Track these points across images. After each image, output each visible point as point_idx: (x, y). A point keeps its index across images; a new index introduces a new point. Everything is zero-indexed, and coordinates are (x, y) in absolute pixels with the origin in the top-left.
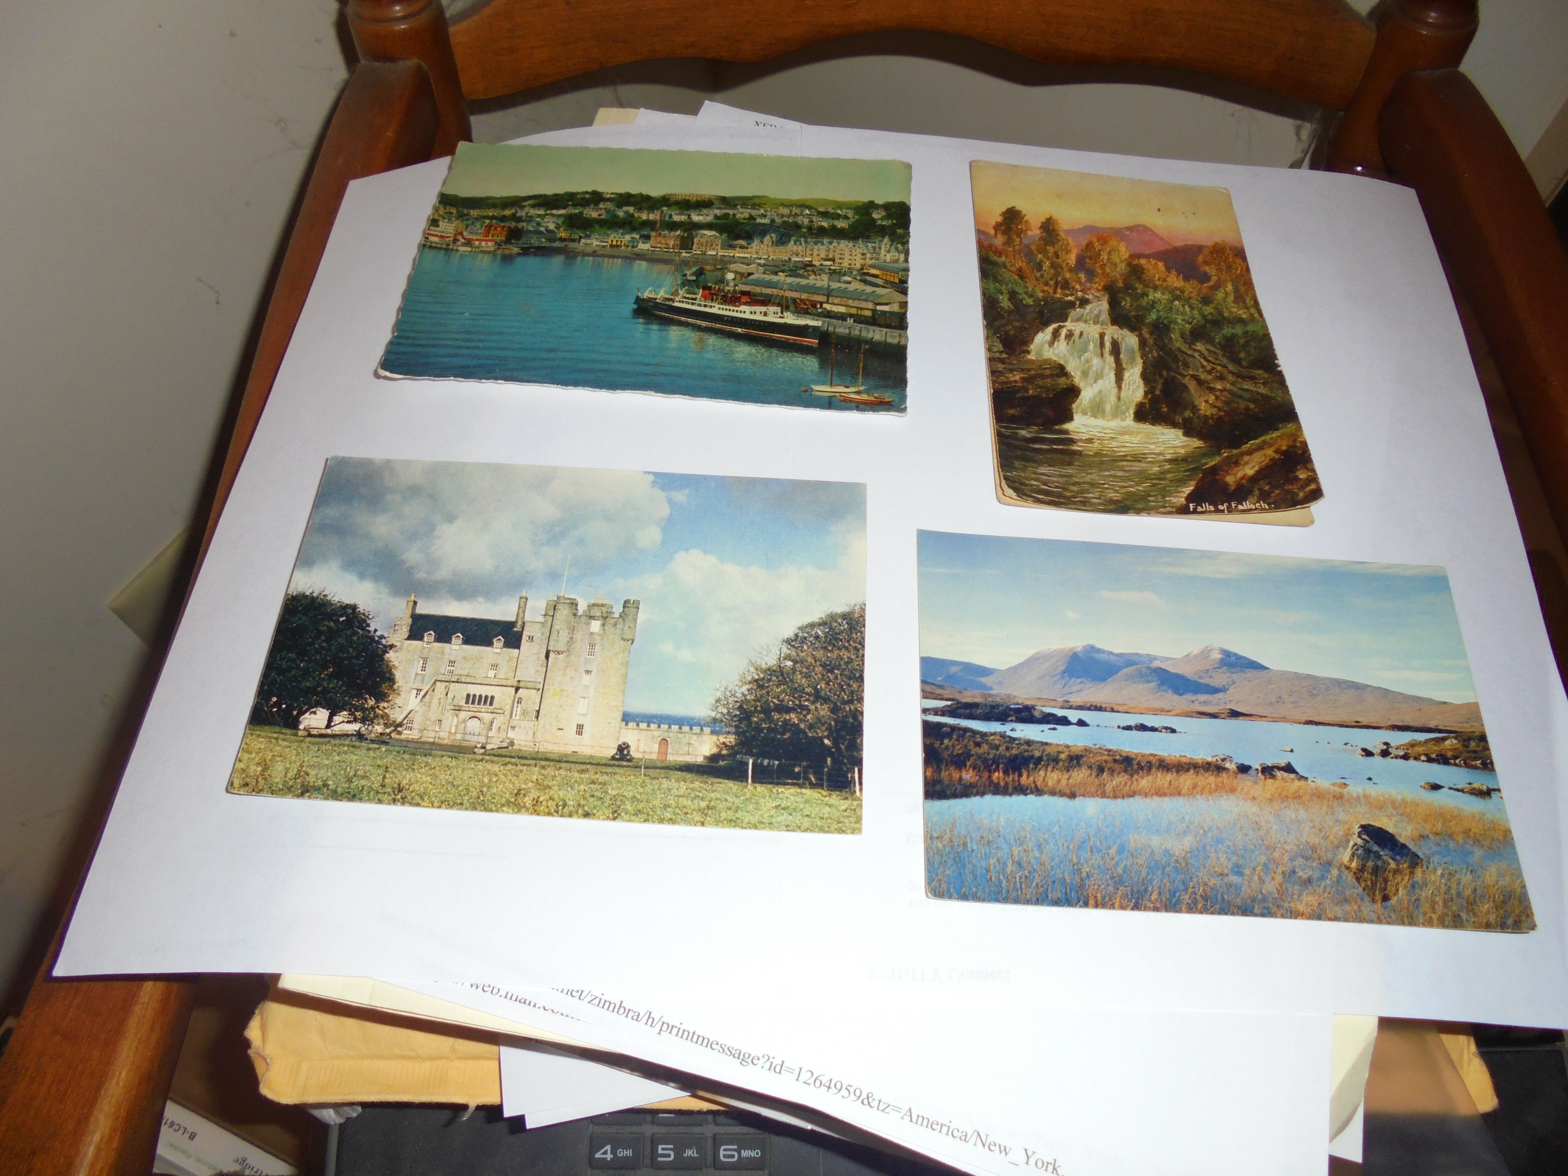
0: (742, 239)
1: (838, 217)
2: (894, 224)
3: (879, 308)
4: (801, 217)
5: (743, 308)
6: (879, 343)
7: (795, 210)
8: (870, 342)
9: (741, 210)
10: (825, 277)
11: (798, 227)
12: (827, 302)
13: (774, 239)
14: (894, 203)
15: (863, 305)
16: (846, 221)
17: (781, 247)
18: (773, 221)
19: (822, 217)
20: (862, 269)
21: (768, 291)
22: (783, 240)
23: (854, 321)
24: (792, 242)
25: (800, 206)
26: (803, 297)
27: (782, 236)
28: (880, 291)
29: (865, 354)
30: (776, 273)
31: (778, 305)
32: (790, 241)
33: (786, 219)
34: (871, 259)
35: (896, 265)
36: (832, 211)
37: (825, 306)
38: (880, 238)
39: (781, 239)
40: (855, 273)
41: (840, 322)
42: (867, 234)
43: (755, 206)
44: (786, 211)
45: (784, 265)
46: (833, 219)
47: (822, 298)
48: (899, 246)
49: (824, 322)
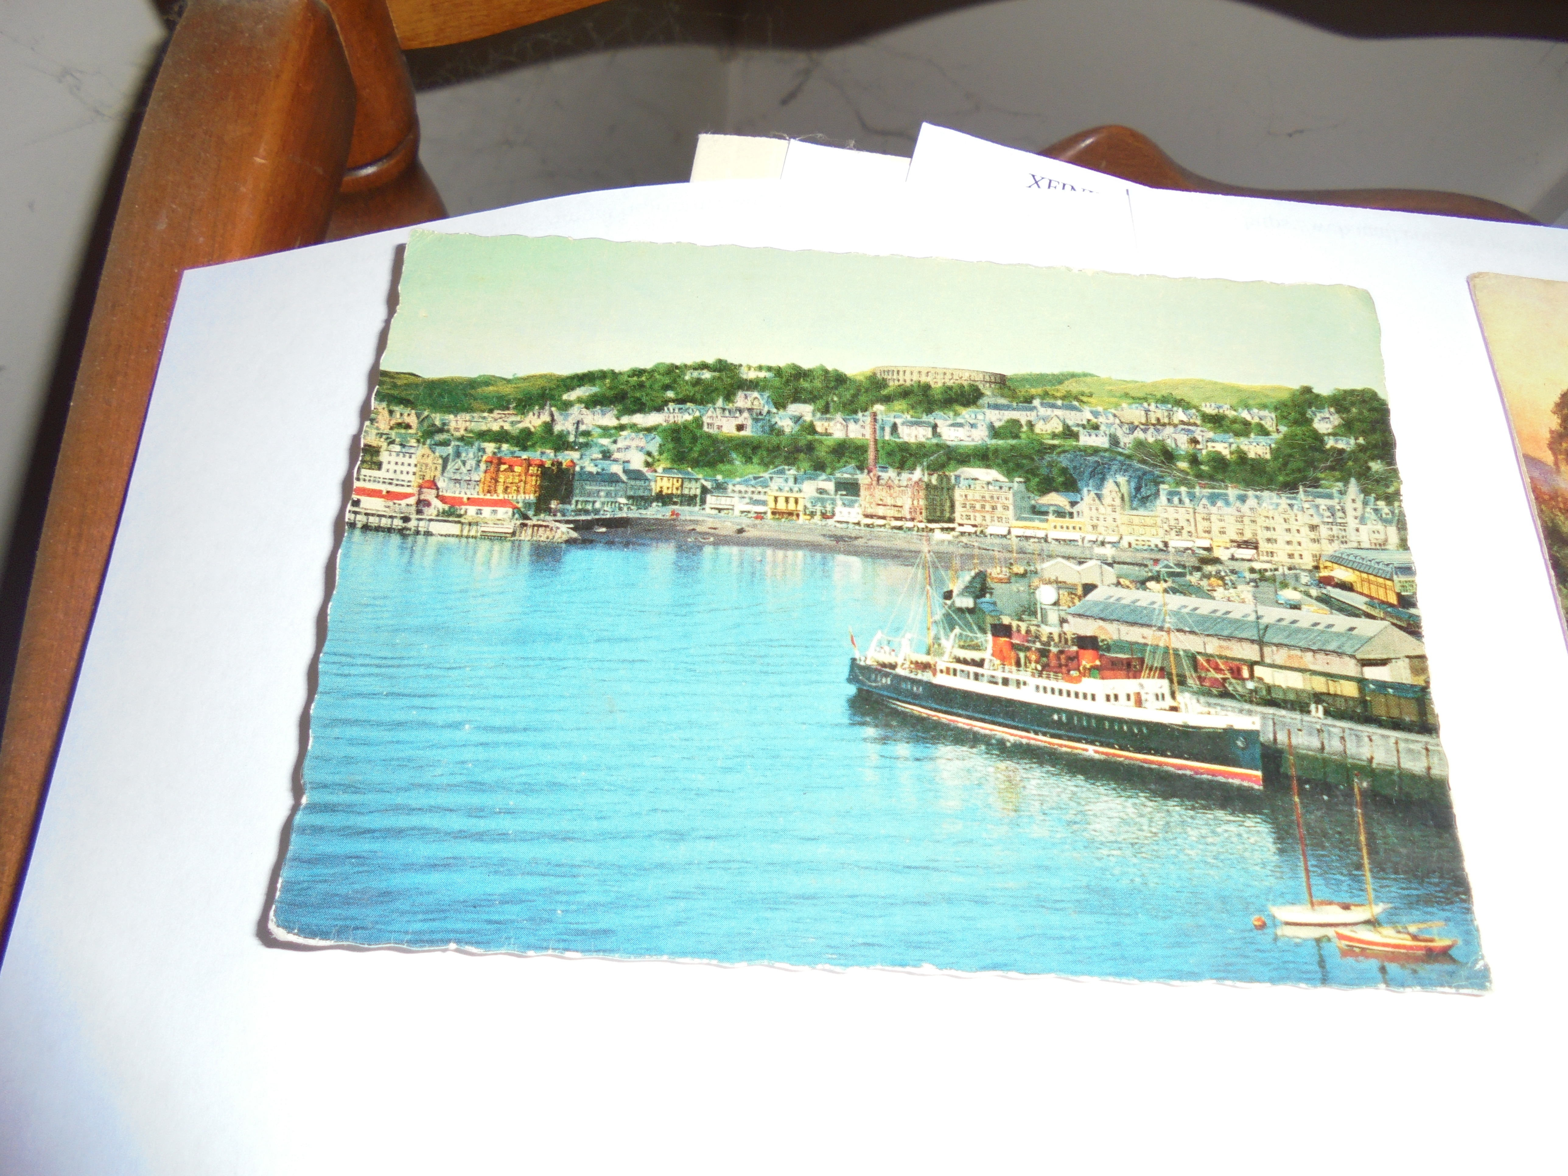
0: (1056, 490)
1: (1244, 429)
2: (1362, 449)
3: (1371, 673)
4: (1169, 430)
5: (1089, 684)
6: (1388, 773)
7: (1158, 412)
8: (1367, 770)
9: (1042, 411)
10: (1246, 591)
11: (1169, 456)
12: (1261, 663)
13: (1125, 489)
14: (1352, 392)
15: (1338, 666)
16: (1262, 439)
17: (1141, 511)
18: (1114, 441)
19: (1212, 429)
20: (1317, 568)
21: (1134, 634)
22: (1144, 492)
23: (1327, 713)
24: (1163, 498)
25: (1164, 400)
26: (1210, 651)
27: (1140, 478)
28: (1366, 628)
29: (1364, 805)
30: (1142, 583)
31: (1163, 672)
32: (1157, 494)
33: (1139, 434)
34: (1331, 540)
35: (1383, 556)
36: (1231, 414)
37: (1259, 671)
38: (1340, 484)
39: (1138, 489)
40: (1305, 578)
41: (1297, 716)
42: (1311, 474)
43: (1073, 401)
44: (1135, 414)
45: (1156, 561)
46: (1237, 434)
47: (1250, 652)
48: (1381, 504)
49: (1264, 717)
